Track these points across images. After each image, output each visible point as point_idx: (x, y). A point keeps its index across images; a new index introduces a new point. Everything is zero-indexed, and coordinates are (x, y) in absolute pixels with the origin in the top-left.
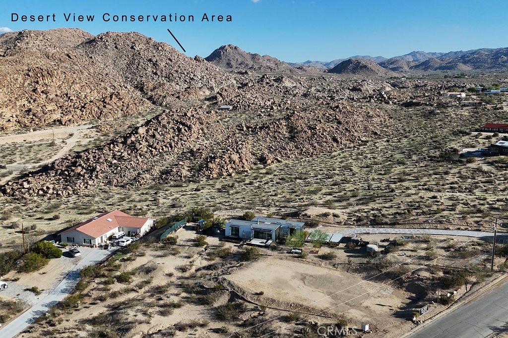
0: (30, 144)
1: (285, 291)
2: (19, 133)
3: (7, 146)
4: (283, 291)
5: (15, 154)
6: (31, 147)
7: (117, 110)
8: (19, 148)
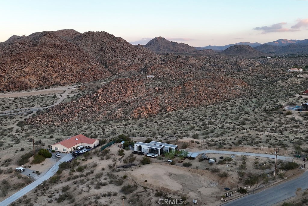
0: (43, 96)
1: (159, 181)
2: (38, 90)
3: (31, 97)
4: (158, 181)
5: (35, 102)
6: (43, 98)
7: (91, 77)
8: (37, 99)
